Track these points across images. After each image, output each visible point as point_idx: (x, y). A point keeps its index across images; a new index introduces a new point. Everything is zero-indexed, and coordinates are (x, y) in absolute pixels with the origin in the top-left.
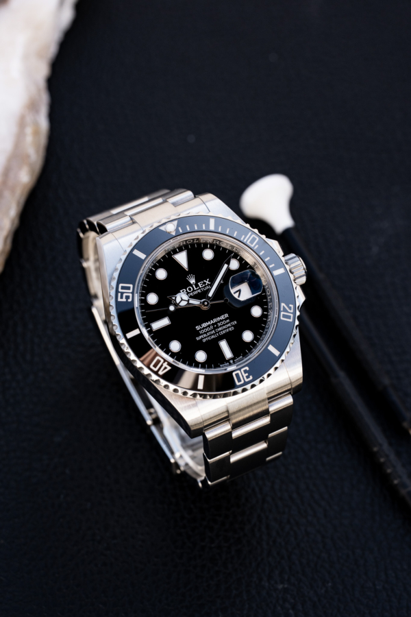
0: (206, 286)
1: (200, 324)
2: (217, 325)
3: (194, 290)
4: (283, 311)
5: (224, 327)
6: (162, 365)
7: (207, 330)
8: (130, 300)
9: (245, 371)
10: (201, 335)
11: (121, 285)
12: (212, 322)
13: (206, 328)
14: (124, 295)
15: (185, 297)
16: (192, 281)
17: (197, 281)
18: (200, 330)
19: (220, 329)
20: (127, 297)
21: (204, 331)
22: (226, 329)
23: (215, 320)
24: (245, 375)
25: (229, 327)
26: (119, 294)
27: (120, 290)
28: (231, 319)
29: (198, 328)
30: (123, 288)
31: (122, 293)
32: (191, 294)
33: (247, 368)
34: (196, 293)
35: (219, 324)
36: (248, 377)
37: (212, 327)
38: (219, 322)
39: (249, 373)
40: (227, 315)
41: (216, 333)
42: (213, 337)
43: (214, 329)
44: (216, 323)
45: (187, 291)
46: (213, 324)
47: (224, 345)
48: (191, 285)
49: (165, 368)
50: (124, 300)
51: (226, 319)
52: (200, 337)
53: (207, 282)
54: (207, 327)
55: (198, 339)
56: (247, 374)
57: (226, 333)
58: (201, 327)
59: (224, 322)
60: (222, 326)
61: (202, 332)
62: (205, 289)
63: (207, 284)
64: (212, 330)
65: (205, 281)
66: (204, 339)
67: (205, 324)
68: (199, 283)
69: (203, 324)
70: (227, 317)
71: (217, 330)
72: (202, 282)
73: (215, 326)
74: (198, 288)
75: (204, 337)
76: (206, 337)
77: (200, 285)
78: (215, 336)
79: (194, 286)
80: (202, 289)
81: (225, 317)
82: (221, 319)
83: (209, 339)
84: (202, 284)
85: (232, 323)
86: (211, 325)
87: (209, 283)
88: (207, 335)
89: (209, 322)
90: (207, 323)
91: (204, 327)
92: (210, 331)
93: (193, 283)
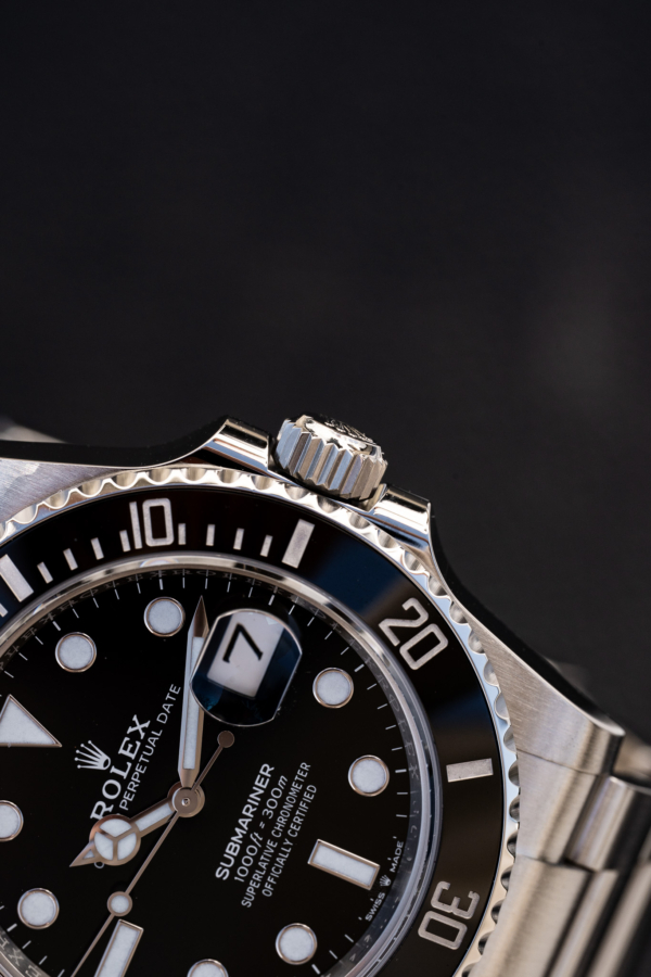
0: (145, 742)
1: (220, 857)
2: (265, 819)
3: (125, 782)
4: (403, 641)
5: (288, 806)
7: (250, 856)
9: (445, 898)
10: (246, 884)
12: (244, 822)
13: (242, 853)
15: (116, 826)
16: (100, 760)
17: (111, 750)
18: (233, 871)
19: (281, 821)
21: (245, 866)
22: (296, 806)
23: (248, 811)
24: (452, 909)
25: (300, 796)
28: (285, 768)
29: (222, 873)
32: (127, 798)
33: (443, 885)
34: (133, 786)
35: (268, 811)
36: (464, 906)
37: (256, 837)
38: (262, 805)
39: (457, 892)
41: (280, 841)
42: (281, 861)
43: (266, 834)
44: (258, 816)
45: (108, 802)
46: (253, 827)
47: (329, 858)
48: (106, 775)
51: (273, 783)
52: (250, 891)
53: (139, 727)
54: (243, 847)
55: (247, 903)
56: (456, 901)
57: (307, 818)
58: (228, 861)
59: (277, 793)
60: (280, 808)
61: (243, 872)
62: (149, 751)
63: (143, 735)
64: (264, 843)
65: (130, 730)
66: (262, 887)
67: (234, 846)
68: (121, 751)
69: (227, 851)
70: (270, 773)
71: (277, 832)
72: (126, 739)
73: (262, 825)
74: (129, 765)
75: (257, 882)
76: (264, 880)
77: (127, 753)
78: (285, 853)
79: (114, 770)
80: (141, 758)
81: (266, 777)
82: (261, 792)
83: (276, 874)
84: (130, 746)
85: (296, 778)
86: (249, 832)
87: (146, 725)
88: (262, 870)
89: (237, 830)
90: (234, 838)
91: (235, 854)
92: (261, 851)
93: (106, 763)
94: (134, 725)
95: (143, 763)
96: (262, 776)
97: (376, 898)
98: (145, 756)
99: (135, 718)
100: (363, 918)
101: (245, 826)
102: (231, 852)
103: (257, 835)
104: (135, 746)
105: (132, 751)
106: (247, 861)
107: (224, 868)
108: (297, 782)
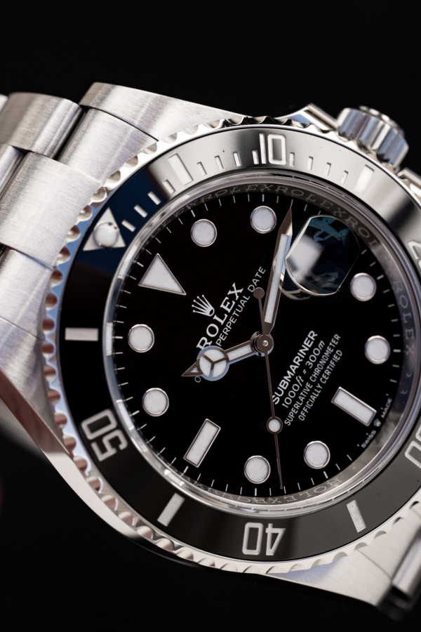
0: (238, 302)
1: (275, 389)
2: (307, 367)
3: (221, 327)
5: (323, 362)
6: (265, 535)
7: (294, 391)
8: (123, 446)
10: (289, 410)
11: (85, 425)
12: (293, 368)
13: (290, 388)
14: (106, 441)
15: (215, 354)
16: (207, 310)
17: (216, 304)
18: (282, 399)
19: (317, 371)
20: (115, 443)
21: (290, 398)
22: (328, 363)
23: (297, 361)
25: (331, 356)
26: (95, 446)
27: (90, 436)
28: (324, 336)
29: (275, 399)
30: (93, 428)
31: (99, 440)
32: (221, 338)
34: (226, 331)
35: (310, 363)
37: (299, 379)
38: (306, 359)
40: (312, 335)
41: (314, 385)
42: (313, 398)
43: (306, 378)
44: (303, 365)
45: (209, 339)
46: (299, 372)
47: (345, 400)
48: (210, 320)
49: (274, 536)
50: (111, 452)
51: (315, 345)
52: (291, 415)
53: (236, 292)
54: (291, 384)
55: (288, 422)
57: (334, 372)
58: (280, 392)
59: (317, 352)
60: (317, 362)
61: (288, 401)
62: (240, 309)
63: (237, 297)
64: (304, 384)
65: (230, 292)
66: (299, 413)
67: (285, 382)
68: (222, 306)
69: (280, 385)
70: (314, 337)
71: (313, 378)
72: (227, 298)
73: (305, 372)
74: (226, 316)
75: (296, 410)
76: (301, 409)
77: (226, 308)
78: (316, 393)
79: (216, 317)
80: (234, 313)
81: (311, 340)
82: (307, 349)
83: (309, 406)
84: (228, 303)
85: (331, 344)
86: (296, 375)
87: (241, 291)
88: (300, 402)
89: (288, 372)
90: (285, 377)
91: (285, 388)
92: (301, 389)
93: (211, 312)
94: (233, 290)
95: (235, 316)
96: (309, 339)
97: (370, 433)
98: (237, 312)
99: (234, 285)
100: (360, 445)
101: (294, 370)
102: (282, 387)
103: (300, 377)
104: (231, 304)
105: (229, 307)
106: (292, 394)
107: (276, 396)
108: (331, 346)
